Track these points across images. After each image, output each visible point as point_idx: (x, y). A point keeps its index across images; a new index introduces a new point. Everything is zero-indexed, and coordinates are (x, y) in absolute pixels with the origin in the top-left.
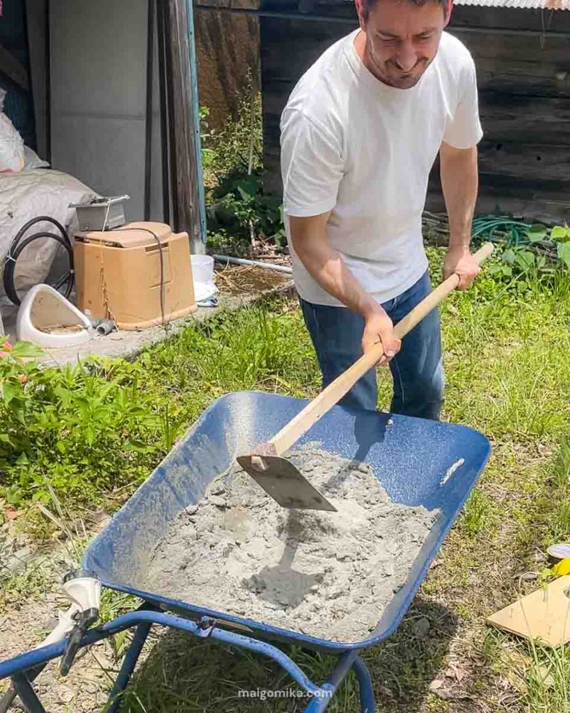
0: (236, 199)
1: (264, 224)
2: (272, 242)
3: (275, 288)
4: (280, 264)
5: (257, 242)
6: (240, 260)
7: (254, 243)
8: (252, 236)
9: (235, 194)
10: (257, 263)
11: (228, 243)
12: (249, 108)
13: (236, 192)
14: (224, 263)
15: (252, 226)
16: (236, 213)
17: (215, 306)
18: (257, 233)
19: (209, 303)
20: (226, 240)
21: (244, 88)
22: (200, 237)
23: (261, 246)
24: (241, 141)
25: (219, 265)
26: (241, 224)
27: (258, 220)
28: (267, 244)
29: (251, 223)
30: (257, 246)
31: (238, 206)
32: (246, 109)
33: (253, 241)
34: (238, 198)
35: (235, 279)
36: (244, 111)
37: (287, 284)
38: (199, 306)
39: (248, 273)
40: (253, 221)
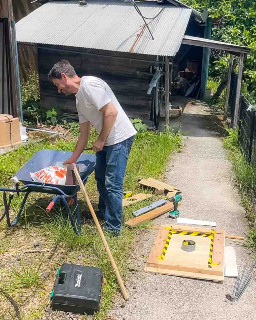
0: (31, 109)
1: (41, 118)
2: (44, 124)
3: (47, 137)
4: (48, 131)
5: (39, 124)
6: (34, 129)
7: (38, 124)
8: (38, 122)
9: (31, 107)
10: (40, 130)
11: (29, 124)
12: (31, 77)
13: (31, 106)
14: (29, 130)
15: (37, 119)
16: (32, 114)
17: (28, 142)
18: (39, 121)
19: (25, 141)
20: (28, 123)
21: (28, 69)
22: (21, 120)
23: (41, 125)
24: (28, 89)
25: (28, 130)
26: (34, 118)
27: (39, 116)
28: (43, 125)
29: (37, 117)
30: (39, 125)
31: (32, 111)
32: (30, 78)
33: (38, 123)
34: (32, 109)
35: (33, 135)
36: (29, 78)
37: (51, 136)
38: (22, 142)
39: (37, 133)
40: (38, 117)
